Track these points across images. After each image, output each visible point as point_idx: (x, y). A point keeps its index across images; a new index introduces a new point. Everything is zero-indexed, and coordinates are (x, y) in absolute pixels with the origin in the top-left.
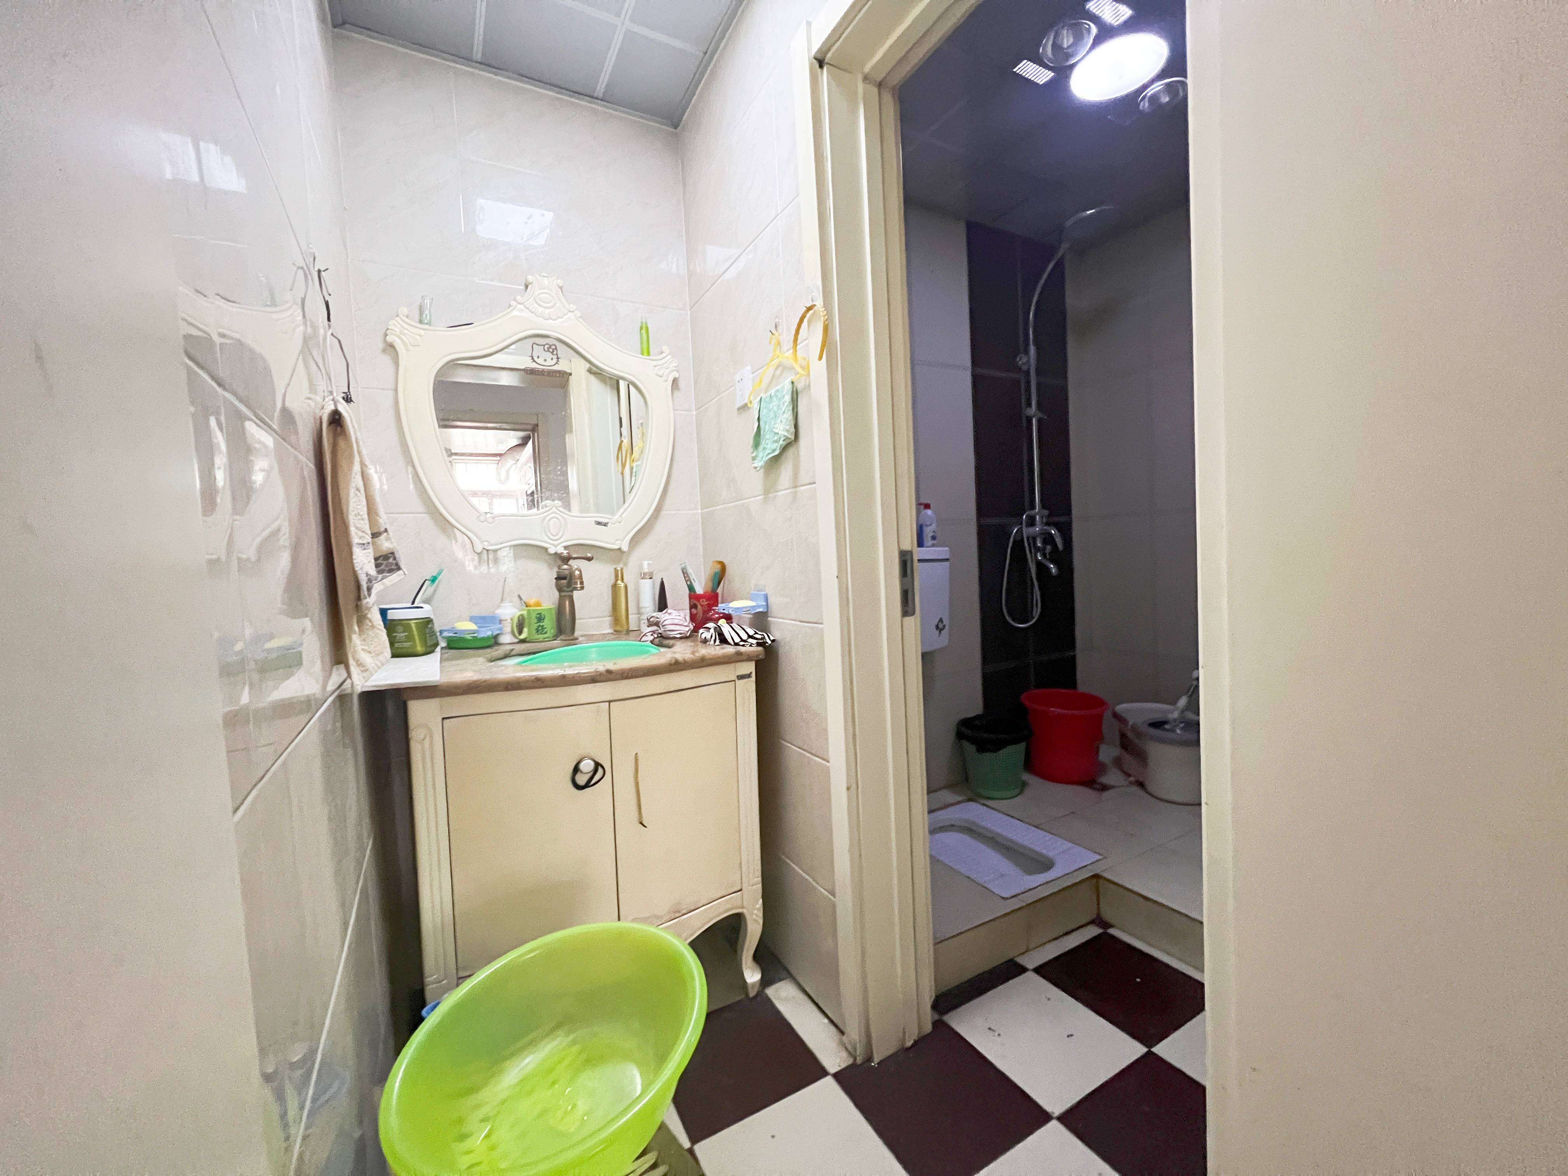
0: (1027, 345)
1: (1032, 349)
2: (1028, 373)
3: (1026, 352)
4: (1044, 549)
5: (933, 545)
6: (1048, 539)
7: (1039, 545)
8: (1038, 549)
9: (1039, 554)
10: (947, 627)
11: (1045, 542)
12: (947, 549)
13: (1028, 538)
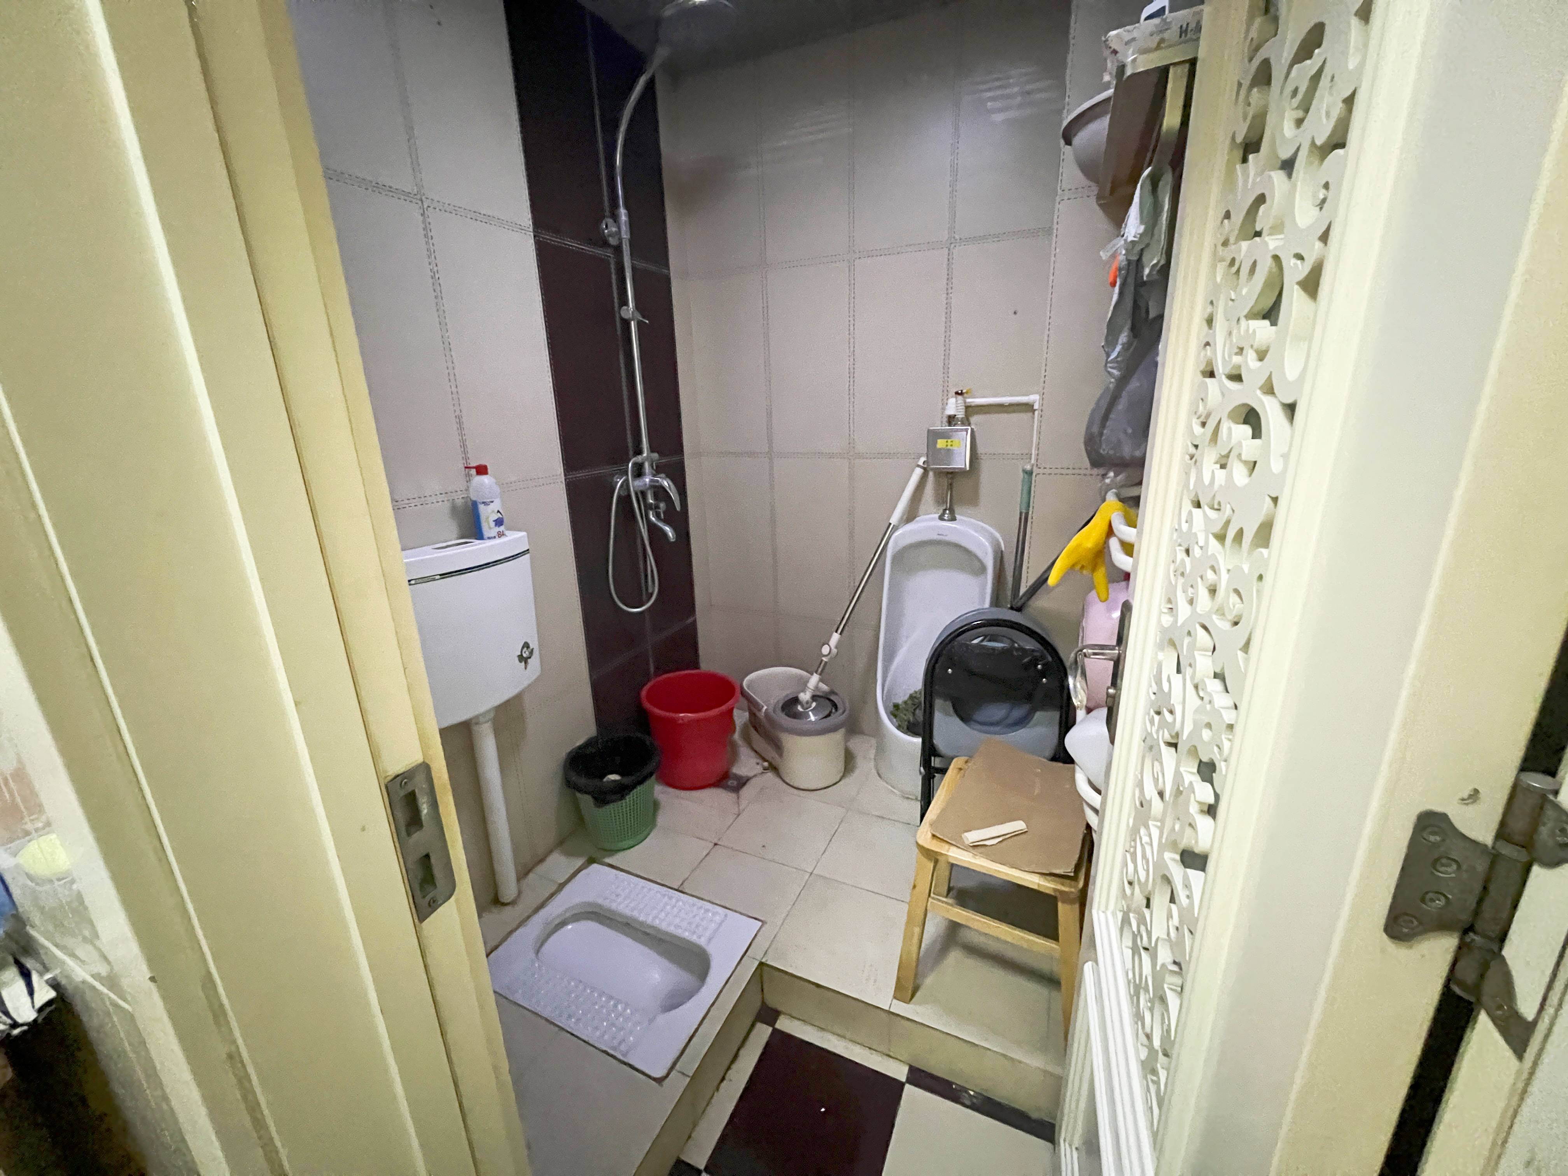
0: (614, 205)
1: (623, 212)
2: (618, 249)
3: (615, 217)
4: (657, 507)
5: (501, 535)
6: (660, 493)
7: (651, 501)
8: (648, 507)
9: (651, 513)
10: (536, 653)
11: (656, 497)
12: (524, 534)
13: (636, 494)
